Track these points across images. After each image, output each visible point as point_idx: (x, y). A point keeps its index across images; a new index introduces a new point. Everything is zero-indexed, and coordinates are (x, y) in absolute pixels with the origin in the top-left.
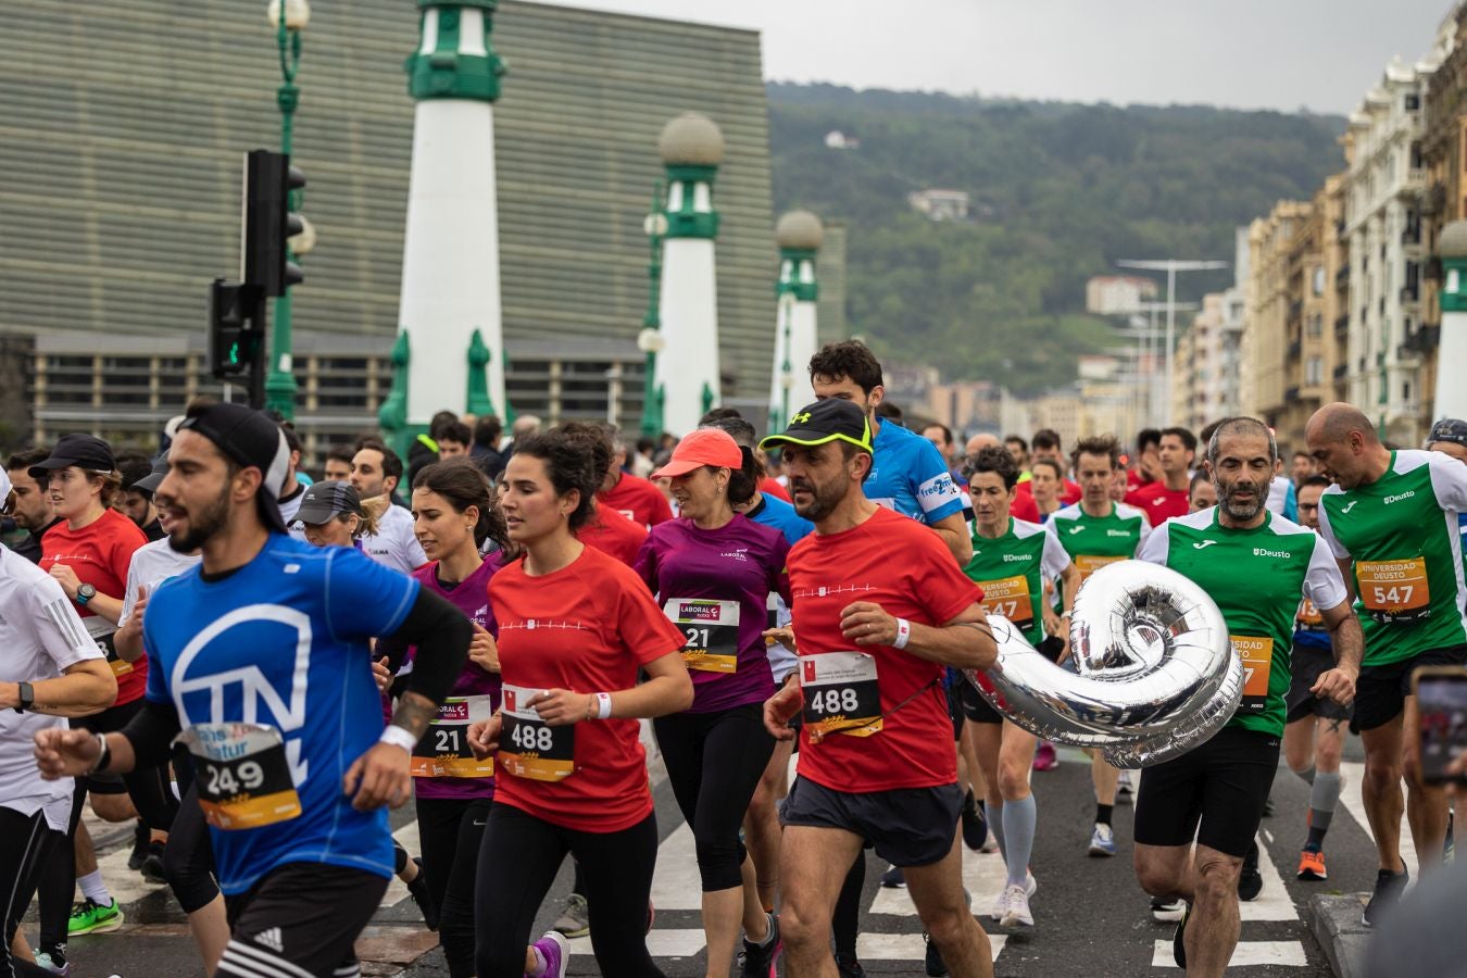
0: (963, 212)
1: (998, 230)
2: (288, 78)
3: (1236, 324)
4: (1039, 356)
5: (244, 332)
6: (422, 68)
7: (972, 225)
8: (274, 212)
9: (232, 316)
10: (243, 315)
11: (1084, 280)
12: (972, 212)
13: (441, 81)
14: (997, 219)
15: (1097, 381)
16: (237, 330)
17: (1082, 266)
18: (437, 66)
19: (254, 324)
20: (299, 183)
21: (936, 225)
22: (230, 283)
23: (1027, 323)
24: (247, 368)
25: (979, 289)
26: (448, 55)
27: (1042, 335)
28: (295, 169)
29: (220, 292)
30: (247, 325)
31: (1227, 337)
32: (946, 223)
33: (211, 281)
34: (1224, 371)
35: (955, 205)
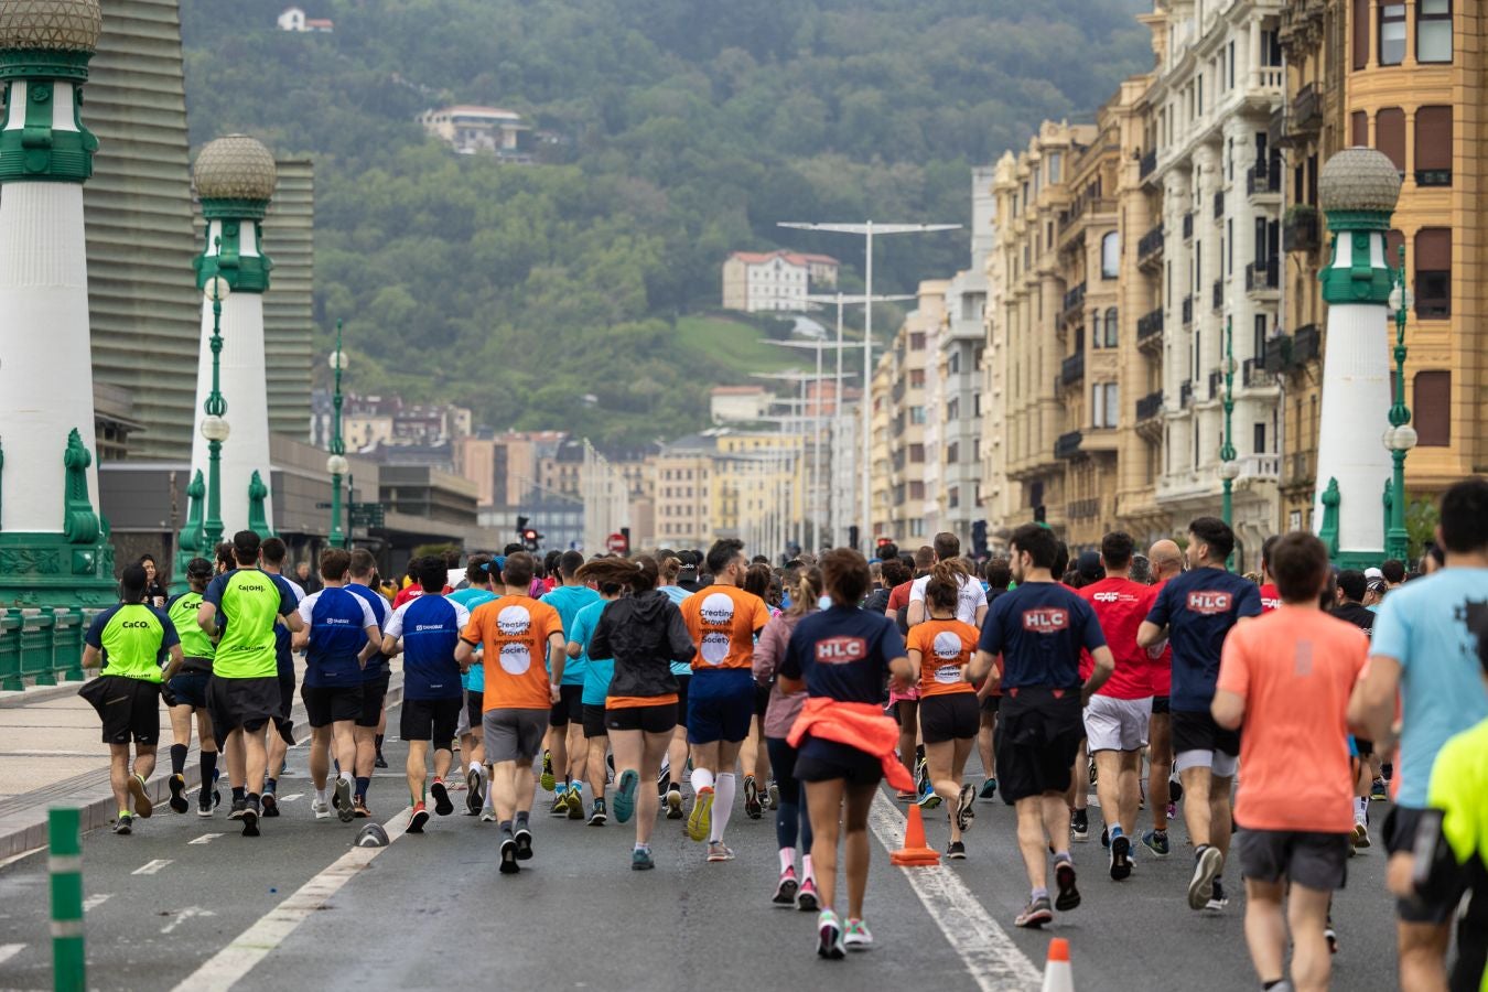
0: (511, 142)
1: (572, 171)
3: (972, 329)
4: (642, 386)
7: (529, 166)
11: (718, 256)
12: (525, 142)
14: (568, 156)
15: (742, 426)
17: (713, 234)
21: (465, 165)
23: (619, 329)
25: (536, 271)
27: (646, 349)
31: (957, 348)
32: (482, 160)
34: (952, 406)
35: (497, 129)
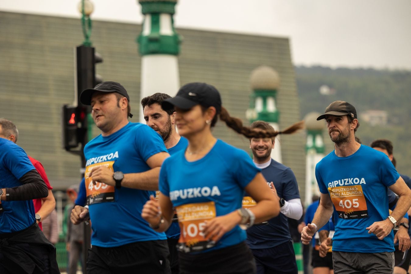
0: (385, 121)
1: (401, 129)
2: (87, 37)
5: (78, 129)
6: (144, 42)
8: (89, 74)
9: (72, 121)
10: (77, 120)
12: (389, 121)
13: (153, 47)
14: (400, 124)
16: (74, 128)
18: (151, 40)
19: (83, 124)
20: (100, 61)
22: (70, 106)
24: (80, 145)
26: (155, 35)
28: (97, 55)
29: (67, 112)
30: (79, 125)
32: (377, 126)
33: (62, 106)
35: (381, 118)
